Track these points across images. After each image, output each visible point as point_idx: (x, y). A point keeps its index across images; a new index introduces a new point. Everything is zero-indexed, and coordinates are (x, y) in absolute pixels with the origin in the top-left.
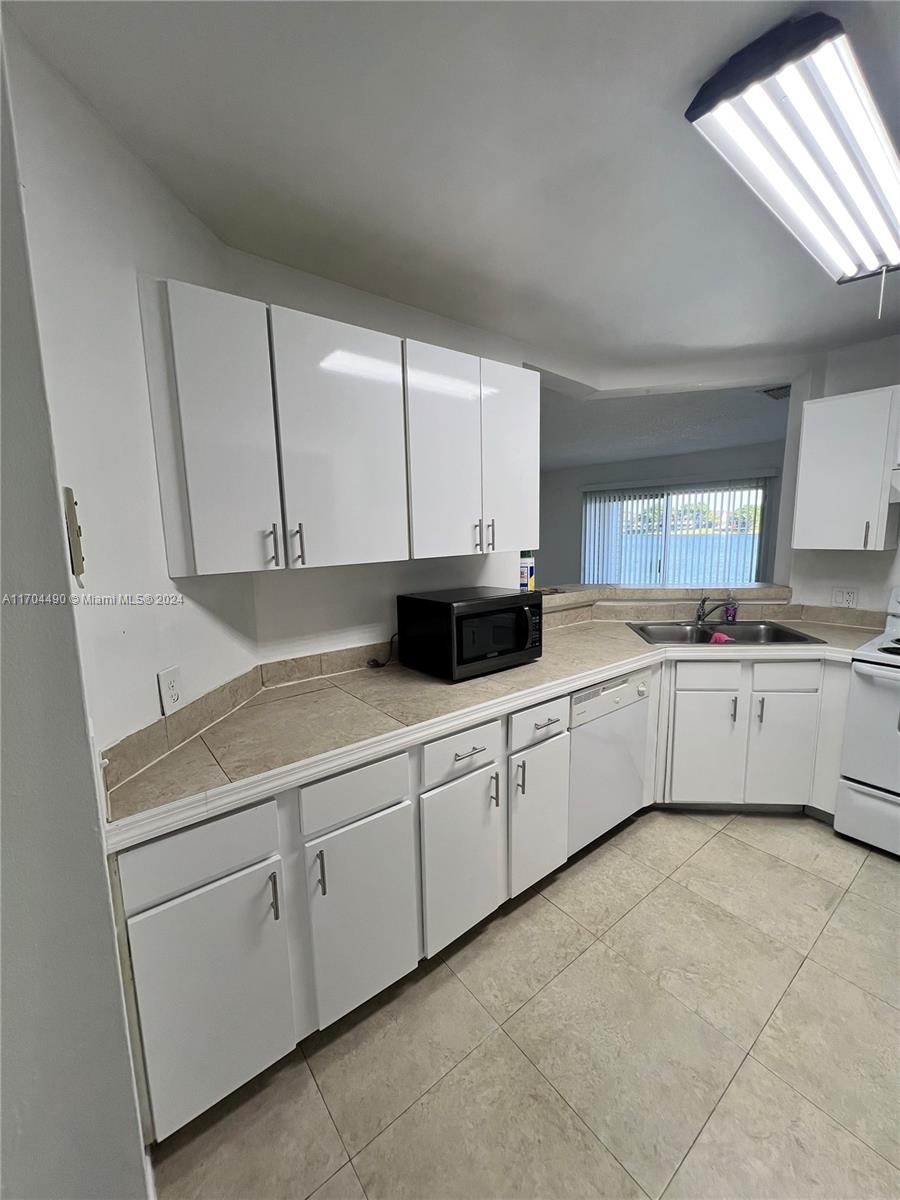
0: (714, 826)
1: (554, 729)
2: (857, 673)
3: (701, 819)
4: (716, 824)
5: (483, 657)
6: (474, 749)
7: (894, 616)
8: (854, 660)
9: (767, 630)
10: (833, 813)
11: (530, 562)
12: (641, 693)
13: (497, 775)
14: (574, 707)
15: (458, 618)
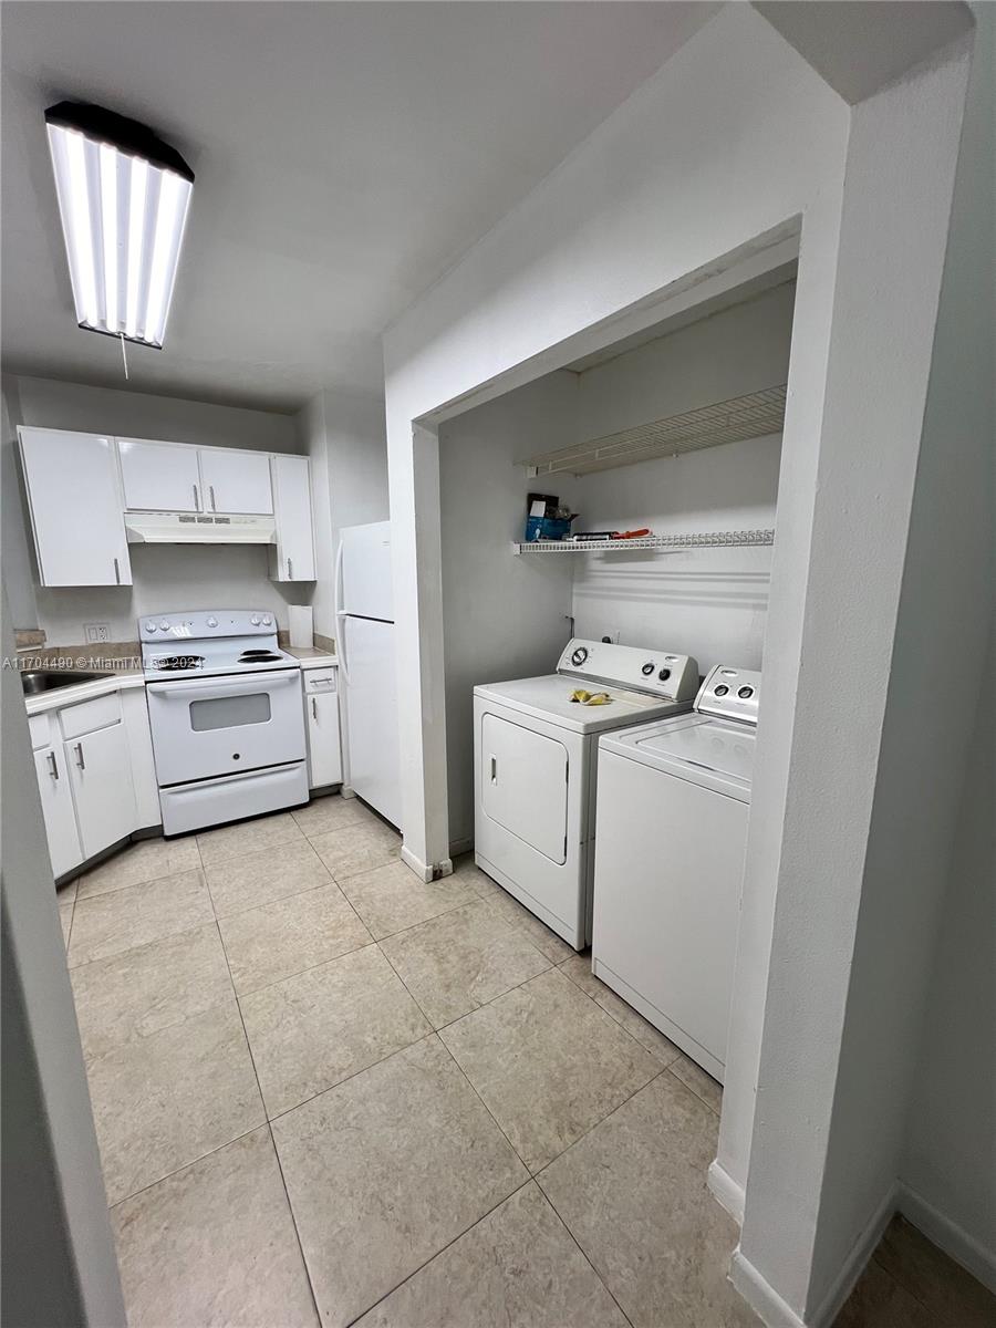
2: (150, 694)
4: (66, 899)
7: (146, 643)
8: (146, 682)
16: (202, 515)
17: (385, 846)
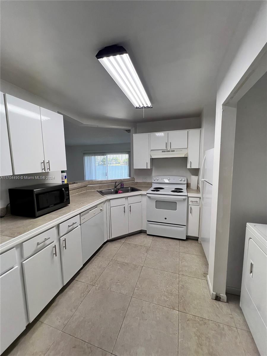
0: (122, 241)
1: (75, 226)
2: (148, 197)
3: (119, 241)
4: (123, 241)
5: (48, 207)
6: (45, 239)
7: (153, 183)
8: (147, 194)
9: (130, 189)
10: (146, 230)
11: (65, 174)
12: (101, 210)
13: (55, 246)
14: (81, 218)
15: (36, 195)
16: (168, 150)
17: (203, 270)
